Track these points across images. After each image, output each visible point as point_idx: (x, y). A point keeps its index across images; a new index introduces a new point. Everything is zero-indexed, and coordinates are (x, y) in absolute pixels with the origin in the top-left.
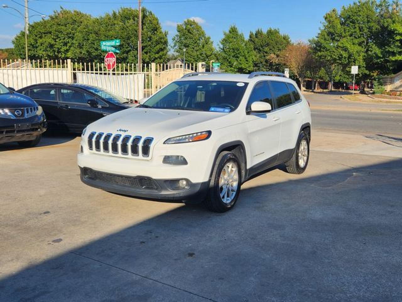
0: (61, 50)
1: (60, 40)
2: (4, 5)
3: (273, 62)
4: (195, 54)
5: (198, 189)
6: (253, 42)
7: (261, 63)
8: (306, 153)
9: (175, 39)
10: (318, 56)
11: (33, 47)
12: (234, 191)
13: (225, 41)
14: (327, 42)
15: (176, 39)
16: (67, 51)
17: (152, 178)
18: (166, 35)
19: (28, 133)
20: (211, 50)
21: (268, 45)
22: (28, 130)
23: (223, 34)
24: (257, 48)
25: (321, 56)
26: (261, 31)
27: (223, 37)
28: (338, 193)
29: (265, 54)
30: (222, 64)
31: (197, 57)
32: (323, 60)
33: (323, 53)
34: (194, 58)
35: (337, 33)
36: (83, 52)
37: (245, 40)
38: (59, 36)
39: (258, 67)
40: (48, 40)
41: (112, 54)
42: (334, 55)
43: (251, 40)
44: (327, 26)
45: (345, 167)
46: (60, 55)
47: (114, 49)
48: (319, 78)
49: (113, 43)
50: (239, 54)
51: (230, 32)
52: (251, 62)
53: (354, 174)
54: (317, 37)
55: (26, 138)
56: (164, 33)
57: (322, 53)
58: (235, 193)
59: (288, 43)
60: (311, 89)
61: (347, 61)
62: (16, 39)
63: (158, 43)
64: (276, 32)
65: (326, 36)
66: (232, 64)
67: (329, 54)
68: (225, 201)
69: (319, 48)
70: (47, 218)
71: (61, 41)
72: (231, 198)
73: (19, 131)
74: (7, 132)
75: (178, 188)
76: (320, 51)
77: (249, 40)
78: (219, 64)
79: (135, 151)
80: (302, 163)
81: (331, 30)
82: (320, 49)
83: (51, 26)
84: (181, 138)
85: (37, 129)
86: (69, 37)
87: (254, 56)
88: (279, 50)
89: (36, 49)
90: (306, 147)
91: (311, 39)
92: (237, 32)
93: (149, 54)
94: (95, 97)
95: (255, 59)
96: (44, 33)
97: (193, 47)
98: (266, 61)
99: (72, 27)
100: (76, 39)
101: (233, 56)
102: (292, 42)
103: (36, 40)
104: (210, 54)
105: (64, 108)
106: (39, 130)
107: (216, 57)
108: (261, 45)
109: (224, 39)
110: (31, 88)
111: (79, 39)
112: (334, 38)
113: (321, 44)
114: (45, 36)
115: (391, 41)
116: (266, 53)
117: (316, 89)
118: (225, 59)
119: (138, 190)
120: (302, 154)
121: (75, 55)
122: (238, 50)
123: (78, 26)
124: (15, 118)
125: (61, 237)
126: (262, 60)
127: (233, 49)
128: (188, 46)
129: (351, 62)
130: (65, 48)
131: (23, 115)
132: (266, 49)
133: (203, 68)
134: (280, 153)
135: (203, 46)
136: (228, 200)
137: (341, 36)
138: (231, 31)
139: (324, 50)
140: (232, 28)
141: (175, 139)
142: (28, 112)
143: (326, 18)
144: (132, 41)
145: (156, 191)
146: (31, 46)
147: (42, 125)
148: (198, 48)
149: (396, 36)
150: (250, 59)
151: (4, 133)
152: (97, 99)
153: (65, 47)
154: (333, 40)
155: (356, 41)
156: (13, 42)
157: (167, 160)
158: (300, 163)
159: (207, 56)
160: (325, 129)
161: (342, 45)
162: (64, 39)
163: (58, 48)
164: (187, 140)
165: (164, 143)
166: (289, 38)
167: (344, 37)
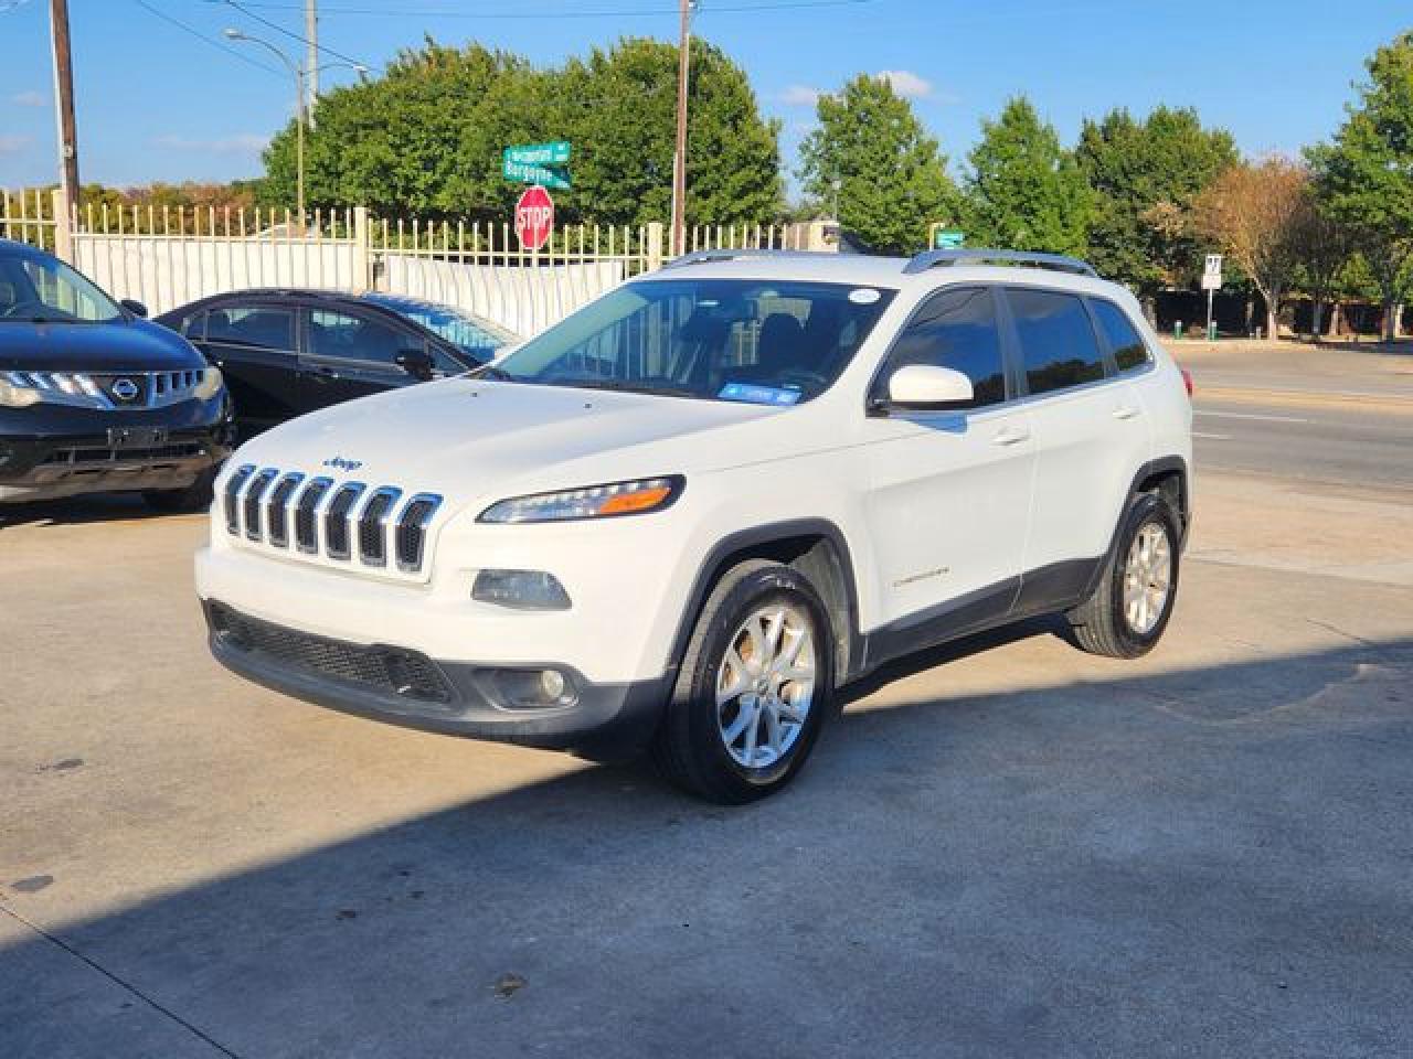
0: (416, 184)
1: (415, 150)
2: (231, 32)
3: (1164, 230)
4: (878, 199)
5: (614, 707)
6: (1095, 157)
7: (1121, 232)
8: (1165, 576)
9: (807, 147)
10: (1338, 209)
11: (329, 174)
12: (794, 720)
13: (984, 155)
14: (1373, 156)
15: (813, 148)
16: (436, 187)
17: (427, 658)
18: (773, 135)
19: (158, 463)
20: (936, 185)
21: (1149, 166)
22: (157, 453)
23: (980, 129)
24: (1106, 181)
25: (1350, 208)
26: (1125, 115)
27: (982, 139)
28: (1259, 750)
29: (1138, 203)
30: (972, 234)
31: (886, 211)
32: (1360, 223)
33: (1359, 197)
34: (874, 216)
36: (488, 193)
37: (1061, 148)
38: (412, 137)
39: (1107, 246)
40: (376, 149)
41: (539, 193)
42: (1401, 206)
43: (1087, 151)
44: (1378, 97)
45: (1336, 640)
46: (411, 202)
47: (550, 174)
48: (1345, 292)
49: (544, 154)
50: (1037, 198)
51: (1007, 122)
52: (1081, 229)
53: (1363, 667)
54: (1337, 139)
55: (152, 481)
56: (767, 125)
57: (1354, 197)
58: (796, 729)
59: (1229, 161)
60: (1310, 331)
62: (277, 147)
63: (744, 162)
64: (1185, 121)
65: (1370, 133)
66: (1011, 238)
67: (1381, 202)
68: (745, 758)
69: (1343, 181)
70: (60, 787)
71: (416, 155)
72: (777, 749)
73: (122, 456)
74: (80, 456)
75: (534, 700)
76: (1346, 190)
77: (1080, 148)
78: (960, 237)
79: (372, 544)
80: (1140, 616)
81: (1394, 112)
82: (1347, 184)
83: (387, 104)
84: (552, 499)
85: (192, 450)
86: (445, 141)
87: (1094, 207)
88: (1194, 187)
89: (335, 181)
90: (1165, 553)
91: (1313, 146)
92: (1031, 121)
93: (714, 198)
94: (426, 341)
95: (1095, 216)
96: (365, 127)
97: (873, 174)
98: (1141, 228)
99: (453, 106)
100: (463, 147)
101: (1014, 208)
102: (1241, 158)
103: (337, 150)
104: (933, 200)
105: (319, 380)
106: (202, 452)
107: (951, 209)
108: (1123, 169)
109: (984, 147)
110: (217, 304)
111: (475, 150)
112: (1404, 142)
113: (1352, 164)
114: (366, 136)
116: (1141, 197)
117: (1333, 331)
118: (984, 216)
119: (381, 699)
120: (1142, 581)
121: (462, 203)
122: (1036, 186)
123: (475, 104)
124: (111, 407)
125: (54, 871)
126: (1123, 222)
127: (1015, 182)
128: (856, 172)
130: (427, 178)
131: (142, 397)
132: (1142, 183)
133: (829, 242)
134: (1026, 575)
135: (909, 174)
136: (766, 754)
138: (1011, 118)
139: (1362, 187)
140: (1012, 109)
141: (530, 502)
142: (160, 389)
143: (1374, 68)
144: (656, 150)
145: (446, 709)
146: (321, 171)
147: (216, 436)
148: (890, 180)
150: (1077, 217)
151: (71, 460)
152: (430, 348)
153: (429, 174)
154: (1398, 150)
156: (266, 157)
157: (491, 585)
158: (1131, 617)
159: (920, 206)
160: (1323, 483)
162: (427, 147)
163: (406, 177)
164: (579, 511)
165: (479, 519)
166: (1232, 143)
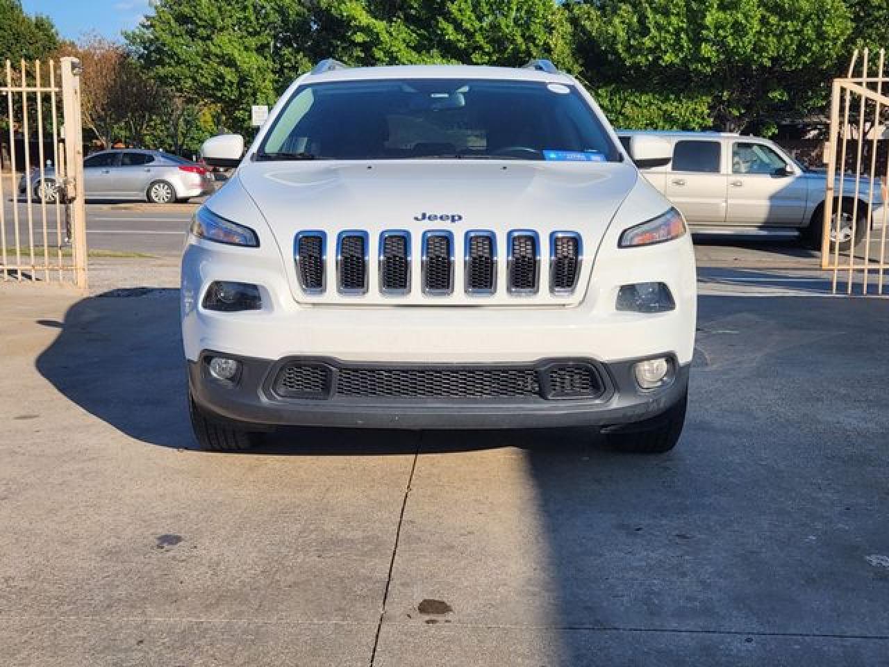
10: (157, 77)
14: (177, 40)
25: (166, 77)
33: (171, 69)
35: (200, 19)
42: (202, 76)
57: (168, 69)
59: (51, 38)
61: (237, 93)
76: (161, 63)
81: (186, 10)
82: (161, 59)
91: (129, 30)
112: (195, 31)
115: (338, 46)
129: (247, 94)
137: (214, 26)
139: (172, 61)
149: (355, 33)
155: (253, 42)
161: (218, 51)
166: (52, 27)
167: (222, 29)
